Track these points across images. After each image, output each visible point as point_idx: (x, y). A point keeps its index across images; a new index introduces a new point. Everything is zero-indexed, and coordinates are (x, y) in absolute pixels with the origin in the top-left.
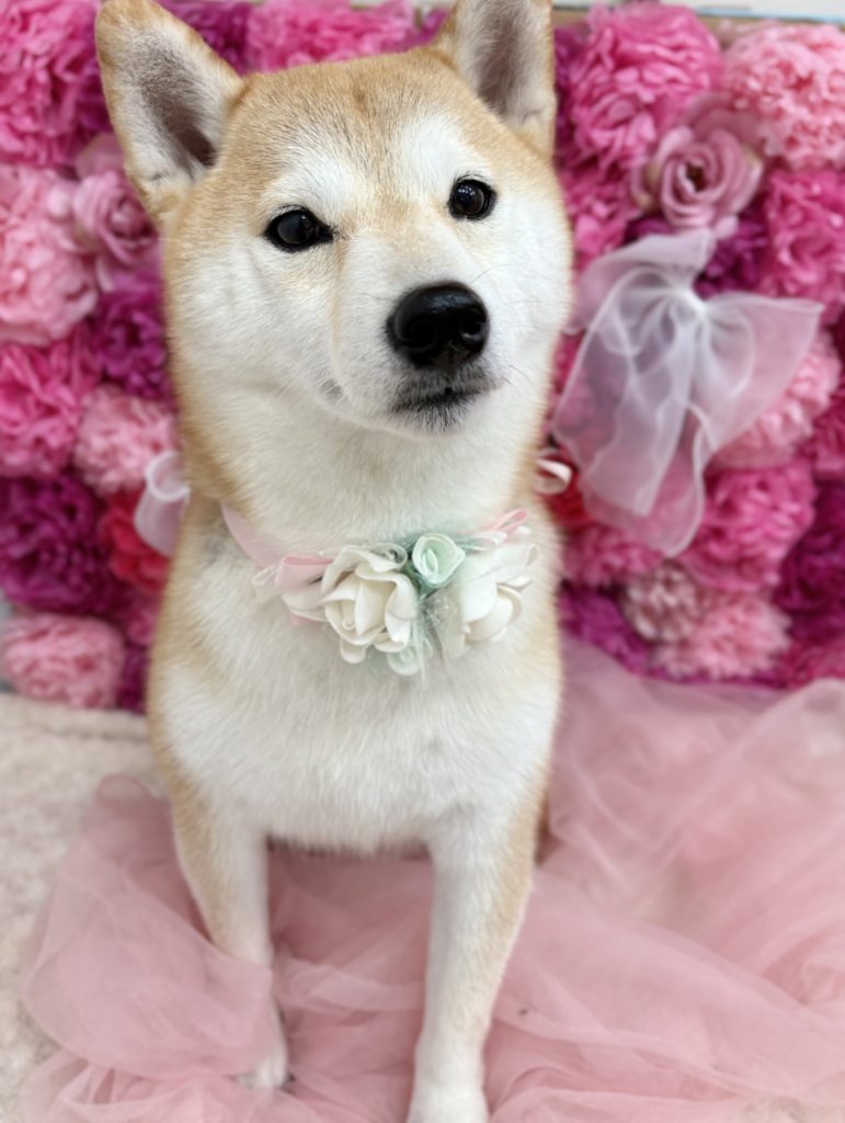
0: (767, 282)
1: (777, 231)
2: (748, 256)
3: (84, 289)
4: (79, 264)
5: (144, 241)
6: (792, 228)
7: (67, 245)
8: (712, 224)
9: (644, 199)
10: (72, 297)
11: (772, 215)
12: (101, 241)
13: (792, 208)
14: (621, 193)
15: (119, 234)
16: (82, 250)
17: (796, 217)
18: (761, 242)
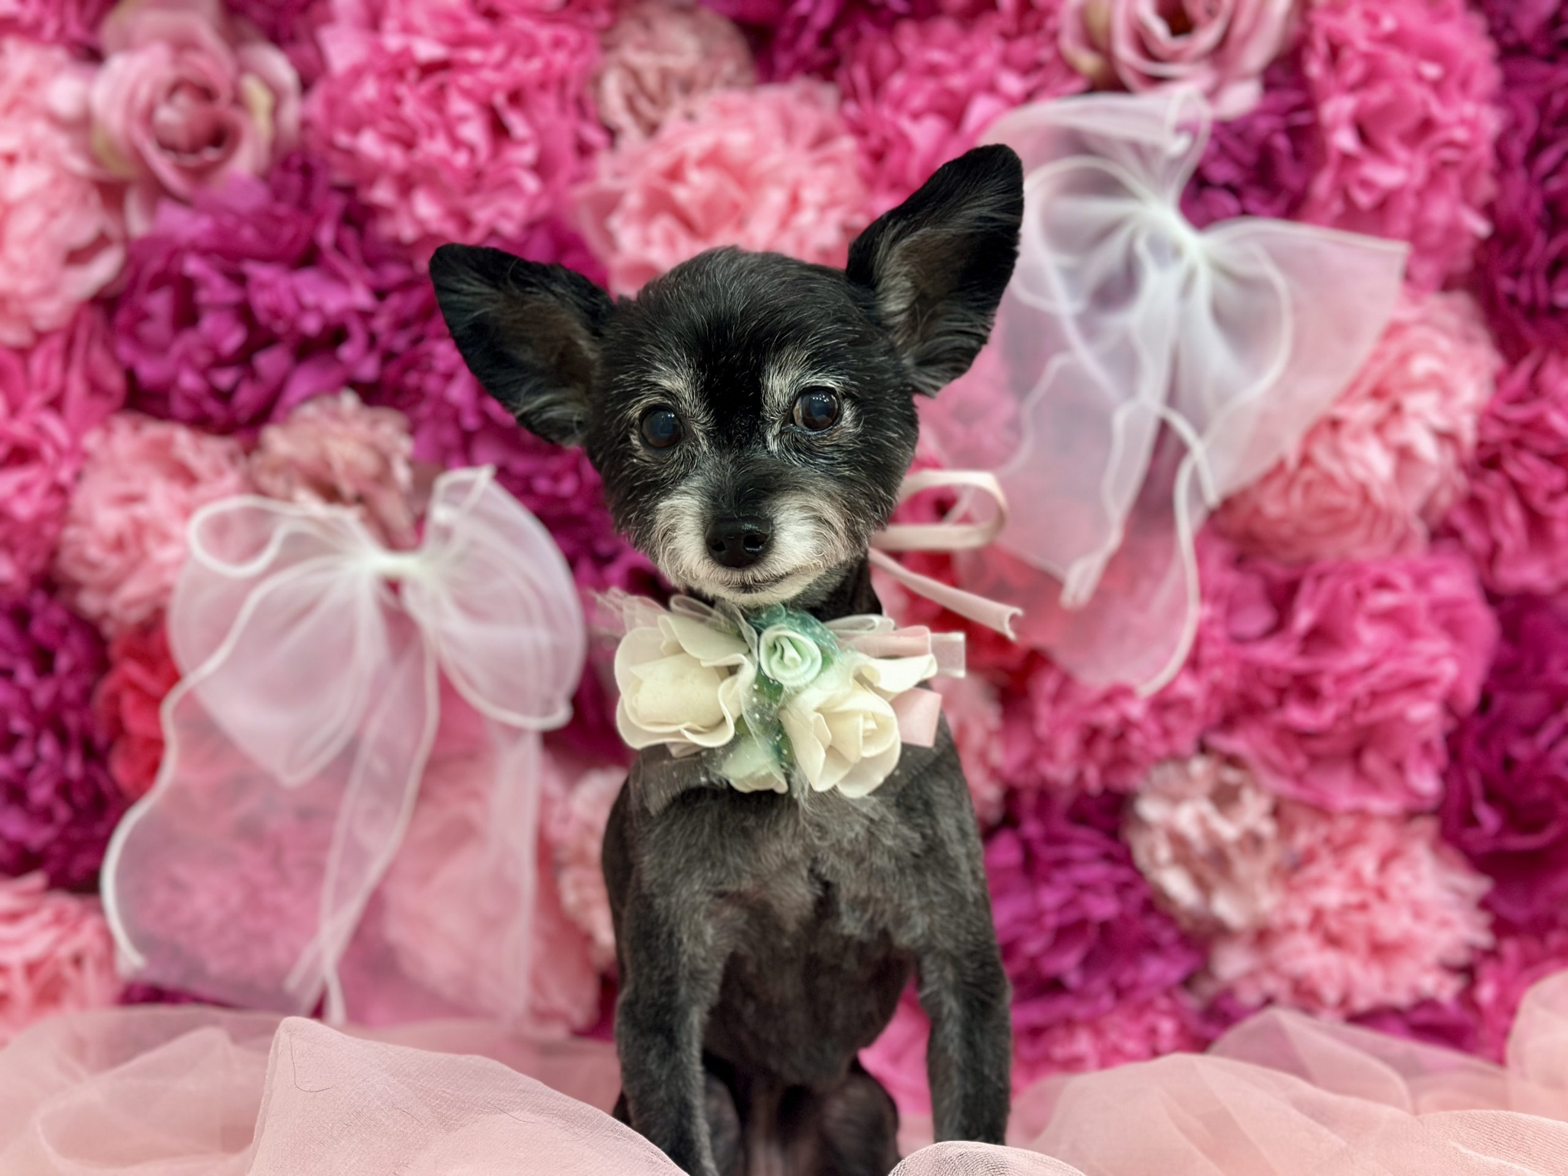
1: (1327, 96)
3: (101, 243)
4: (95, 198)
5: (211, 154)
6: (1352, 89)
7: (78, 164)
9: (1088, 62)
10: (77, 257)
11: (1315, 69)
12: (138, 156)
13: (1347, 54)
14: (1045, 54)
15: (166, 146)
16: (101, 175)
17: (1354, 71)
18: (1301, 119)
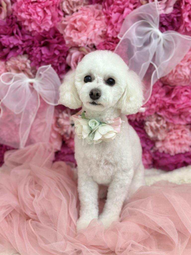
0: (182, 27)
1: (184, 12)
2: (175, 19)
6: (188, 11)
8: (165, 9)
11: (182, 7)
18: (179, 15)
